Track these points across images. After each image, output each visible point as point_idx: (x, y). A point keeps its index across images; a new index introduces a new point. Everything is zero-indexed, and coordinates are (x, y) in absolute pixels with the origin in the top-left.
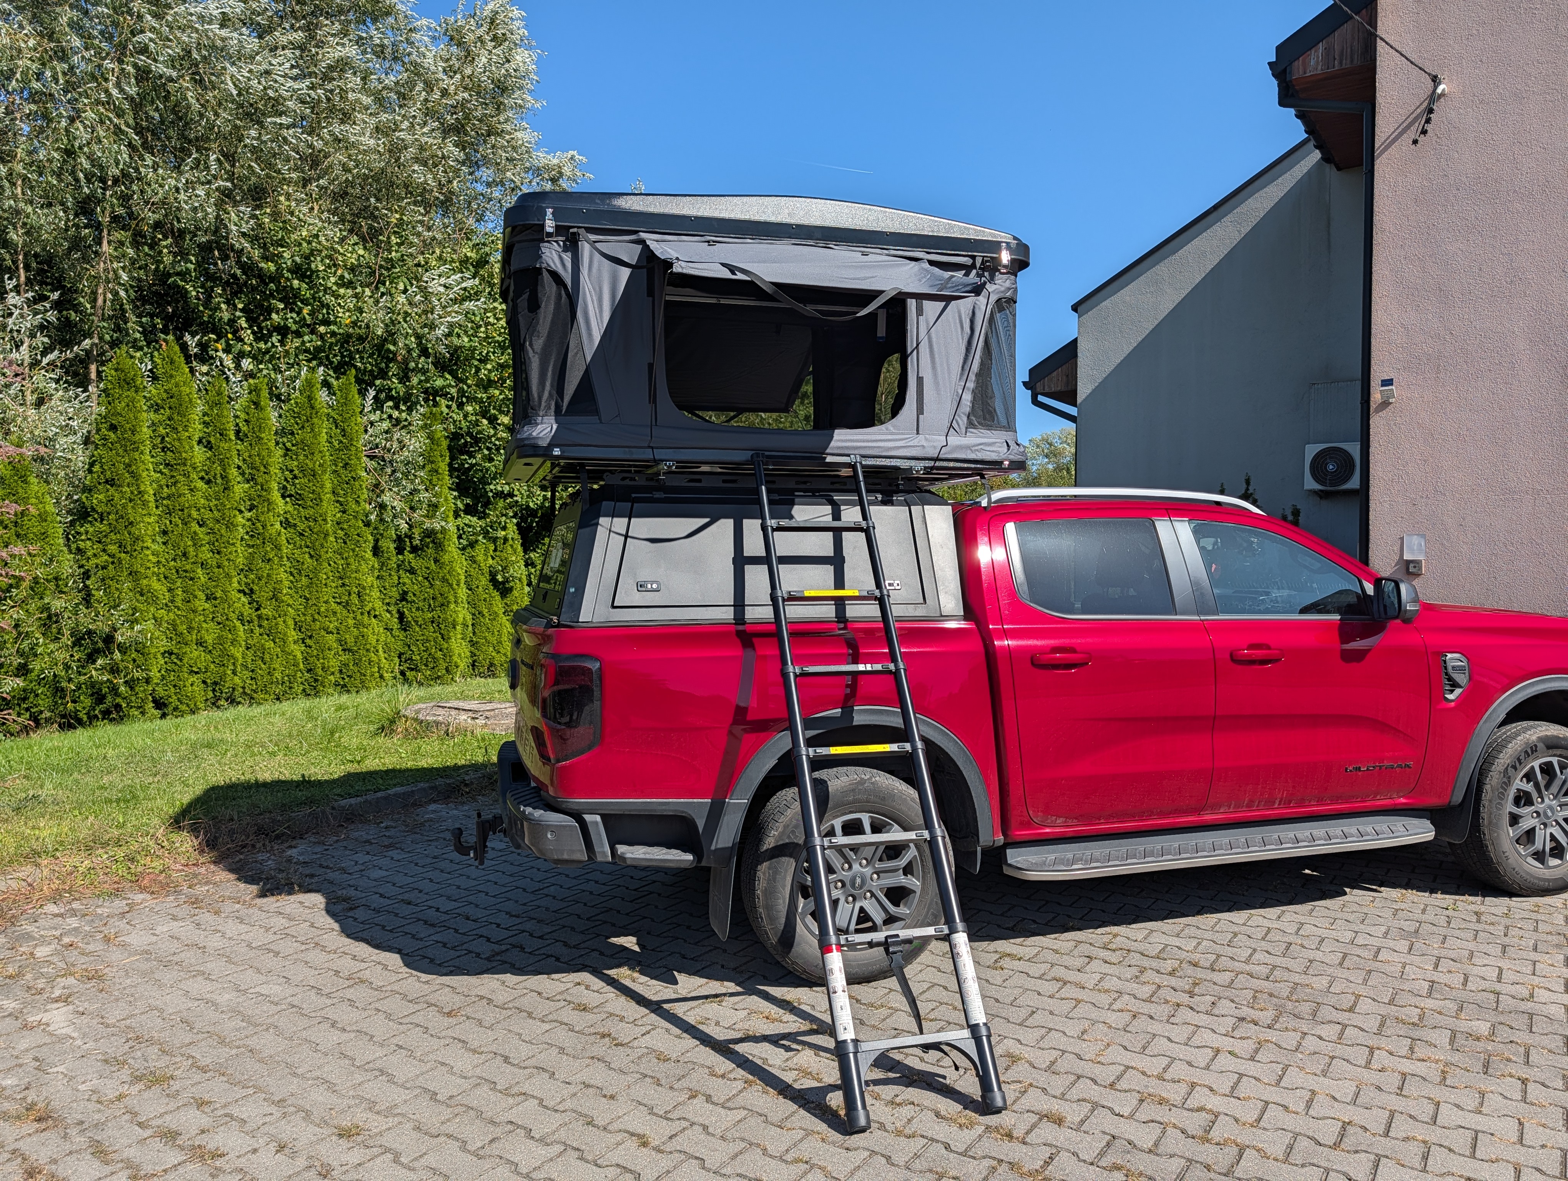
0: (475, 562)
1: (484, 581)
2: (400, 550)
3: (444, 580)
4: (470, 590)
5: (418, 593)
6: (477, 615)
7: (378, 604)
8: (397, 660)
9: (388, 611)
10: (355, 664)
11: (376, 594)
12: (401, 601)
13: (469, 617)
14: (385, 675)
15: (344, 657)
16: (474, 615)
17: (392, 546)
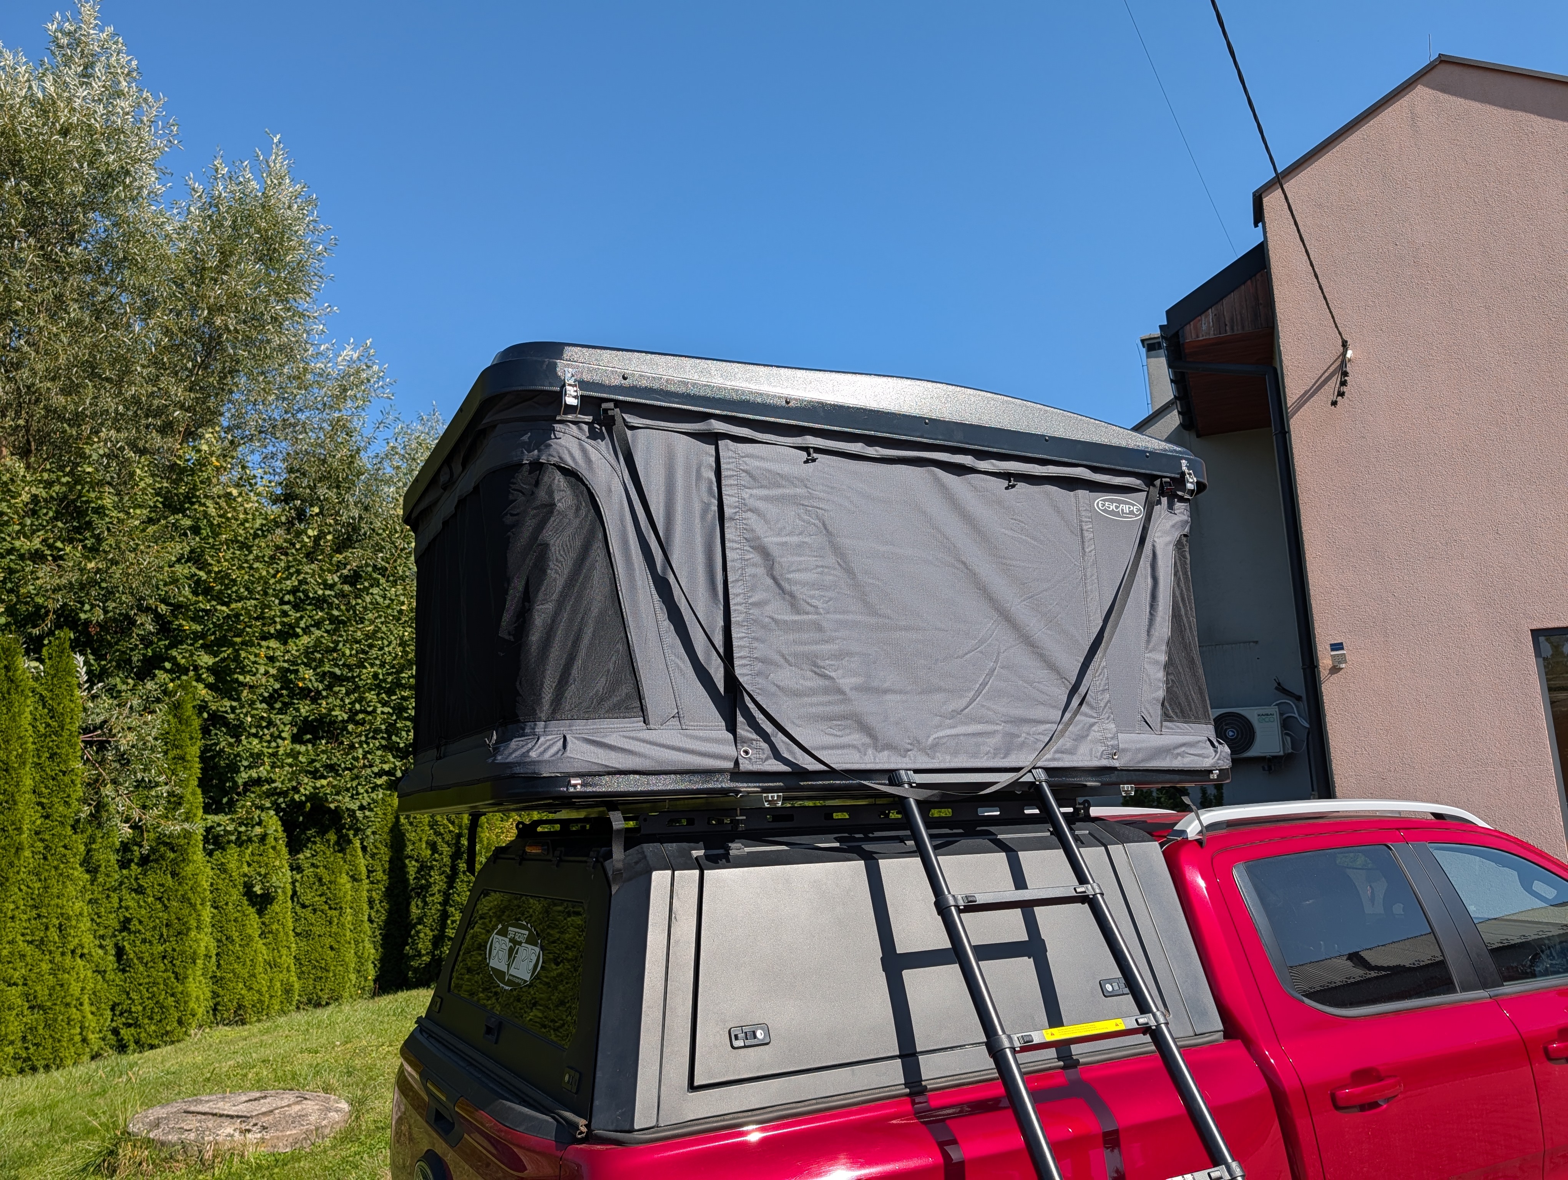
0: (225, 871)
1: (236, 895)
2: (124, 864)
3: (185, 899)
4: (216, 908)
5: (145, 920)
6: (223, 941)
7: (88, 940)
8: (109, 1013)
9: (101, 946)
10: (47, 1026)
11: (86, 924)
12: (121, 931)
13: (213, 944)
14: (91, 1037)
15: (30, 1018)
16: (219, 941)
17: (113, 858)
